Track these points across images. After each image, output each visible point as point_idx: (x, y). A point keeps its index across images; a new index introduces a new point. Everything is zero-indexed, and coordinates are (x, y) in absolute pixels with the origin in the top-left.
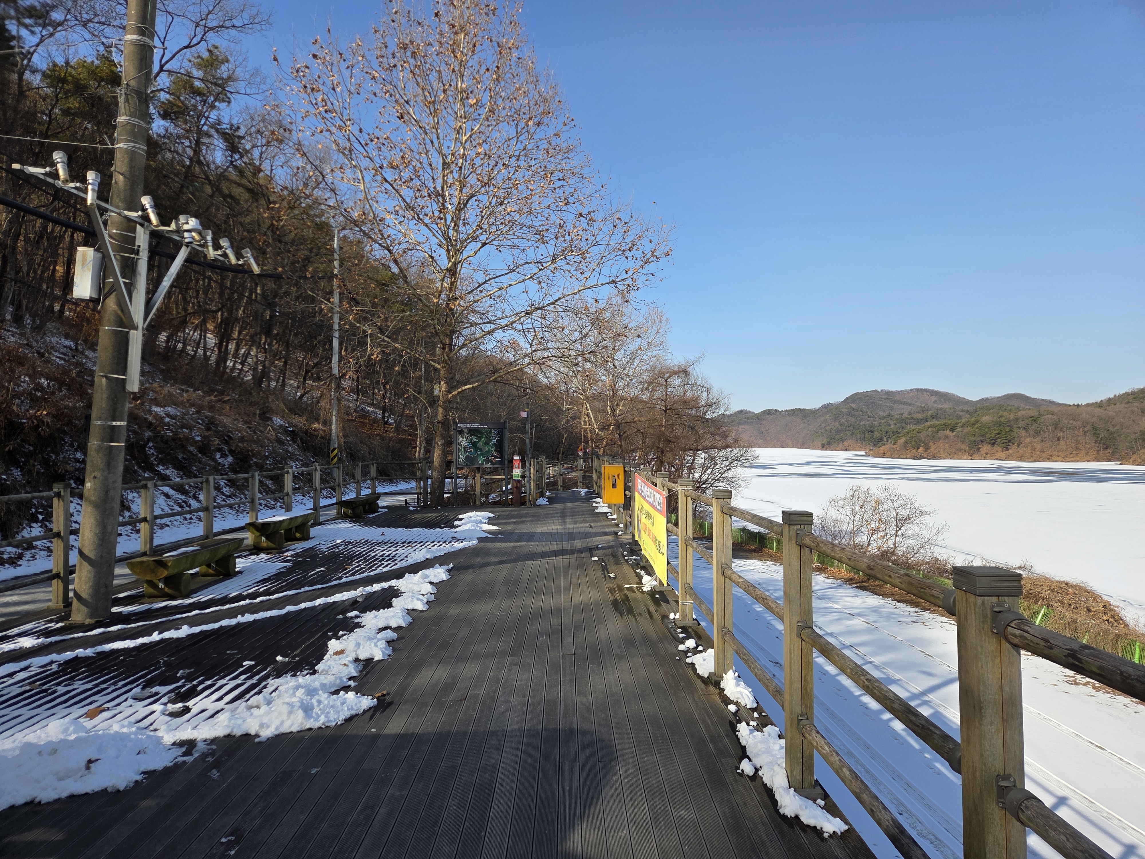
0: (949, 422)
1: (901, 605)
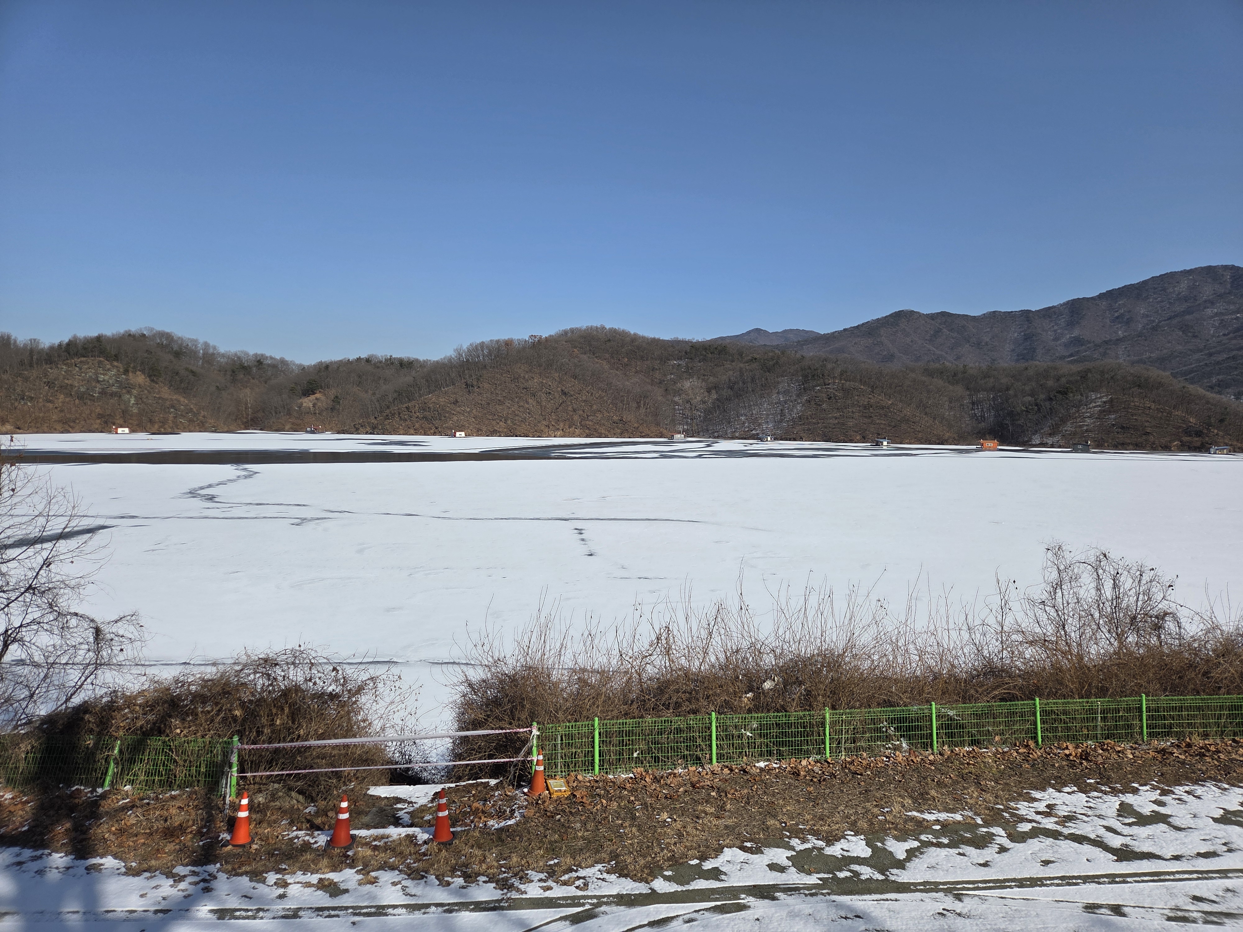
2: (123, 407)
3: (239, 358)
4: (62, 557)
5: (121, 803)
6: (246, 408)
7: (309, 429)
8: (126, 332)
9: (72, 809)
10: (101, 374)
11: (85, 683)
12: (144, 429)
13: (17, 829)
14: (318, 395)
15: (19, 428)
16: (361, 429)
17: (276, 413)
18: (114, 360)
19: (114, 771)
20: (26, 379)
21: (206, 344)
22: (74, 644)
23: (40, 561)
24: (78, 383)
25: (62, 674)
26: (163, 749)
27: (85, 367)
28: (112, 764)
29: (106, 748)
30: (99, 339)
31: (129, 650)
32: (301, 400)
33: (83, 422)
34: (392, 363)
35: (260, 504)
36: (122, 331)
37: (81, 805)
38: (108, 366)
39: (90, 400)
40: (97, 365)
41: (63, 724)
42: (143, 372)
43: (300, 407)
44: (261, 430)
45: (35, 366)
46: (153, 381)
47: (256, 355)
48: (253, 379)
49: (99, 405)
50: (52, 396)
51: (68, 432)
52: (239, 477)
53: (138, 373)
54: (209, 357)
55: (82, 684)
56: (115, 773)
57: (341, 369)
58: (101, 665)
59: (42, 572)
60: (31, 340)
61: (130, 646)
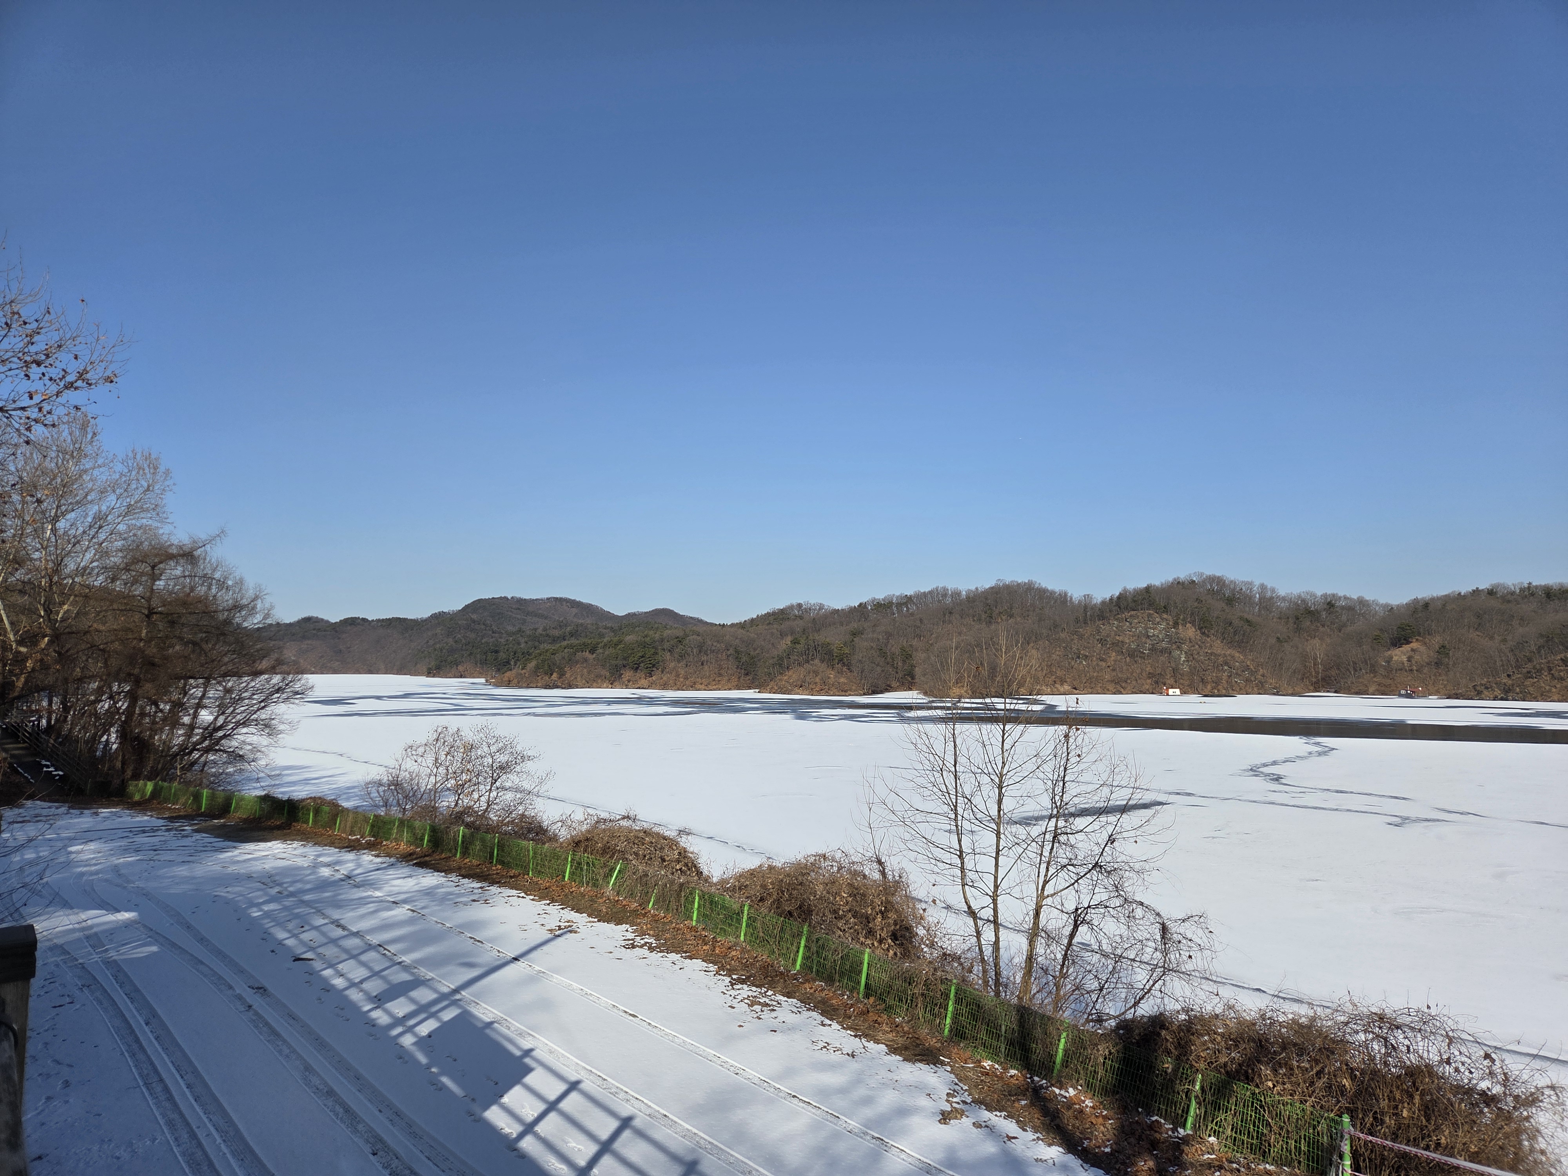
0: (590, 642)
1: (466, 881)
2: (1173, 665)
3: (1303, 601)
4: (1125, 835)
5: (1206, 1157)
6: (1315, 665)
7: (1403, 692)
8: (1175, 579)
9: (1154, 1145)
10: (1151, 628)
11: (1153, 988)
12: (1196, 691)
13: (1099, 1147)
14: (1414, 645)
15: (1075, 688)
16: (1486, 692)
17: (1355, 670)
18: (1164, 612)
19: (1195, 1112)
20: (1081, 637)
21: (1263, 587)
22: (1141, 938)
23: (1105, 837)
24: (1129, 639)
25: (1130, 972)
26: (1253, 1103)
27: (1136, 621)
28: (1193, 1103)
29: (1186, 1079)
30: (1148, 589)
31: (1199, 959)
32: (1389, 652)
33: (1134, 682)
34: (1532, 594)
35: (1342, 792)
36: (1171, 579)
37: (1163, 1143)
38: (1158, 620)
39: (1140, 657)
40: (1146, 619)
41: (1140, 1034)
42: (1193, 623)
43: (1388, 662)
44: (1336, 692)
45: (1089, 622)
46: (1203, 633)
47: (1325, 596)
48: (1323, 626)
49: (1149, 663)
50: (1104, 654)
51: (1121, 693)
52: (1310, 753)
53: (1188, 625)
54: (1267, 602)
55: (1150, 989)
56: (1197, 1116)
57: (1448, 607)
58: (1170, 970)
59: (1106, 849)
60: (1084, 596)
61: (1199, 953)
